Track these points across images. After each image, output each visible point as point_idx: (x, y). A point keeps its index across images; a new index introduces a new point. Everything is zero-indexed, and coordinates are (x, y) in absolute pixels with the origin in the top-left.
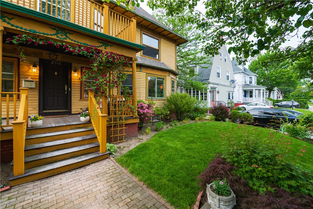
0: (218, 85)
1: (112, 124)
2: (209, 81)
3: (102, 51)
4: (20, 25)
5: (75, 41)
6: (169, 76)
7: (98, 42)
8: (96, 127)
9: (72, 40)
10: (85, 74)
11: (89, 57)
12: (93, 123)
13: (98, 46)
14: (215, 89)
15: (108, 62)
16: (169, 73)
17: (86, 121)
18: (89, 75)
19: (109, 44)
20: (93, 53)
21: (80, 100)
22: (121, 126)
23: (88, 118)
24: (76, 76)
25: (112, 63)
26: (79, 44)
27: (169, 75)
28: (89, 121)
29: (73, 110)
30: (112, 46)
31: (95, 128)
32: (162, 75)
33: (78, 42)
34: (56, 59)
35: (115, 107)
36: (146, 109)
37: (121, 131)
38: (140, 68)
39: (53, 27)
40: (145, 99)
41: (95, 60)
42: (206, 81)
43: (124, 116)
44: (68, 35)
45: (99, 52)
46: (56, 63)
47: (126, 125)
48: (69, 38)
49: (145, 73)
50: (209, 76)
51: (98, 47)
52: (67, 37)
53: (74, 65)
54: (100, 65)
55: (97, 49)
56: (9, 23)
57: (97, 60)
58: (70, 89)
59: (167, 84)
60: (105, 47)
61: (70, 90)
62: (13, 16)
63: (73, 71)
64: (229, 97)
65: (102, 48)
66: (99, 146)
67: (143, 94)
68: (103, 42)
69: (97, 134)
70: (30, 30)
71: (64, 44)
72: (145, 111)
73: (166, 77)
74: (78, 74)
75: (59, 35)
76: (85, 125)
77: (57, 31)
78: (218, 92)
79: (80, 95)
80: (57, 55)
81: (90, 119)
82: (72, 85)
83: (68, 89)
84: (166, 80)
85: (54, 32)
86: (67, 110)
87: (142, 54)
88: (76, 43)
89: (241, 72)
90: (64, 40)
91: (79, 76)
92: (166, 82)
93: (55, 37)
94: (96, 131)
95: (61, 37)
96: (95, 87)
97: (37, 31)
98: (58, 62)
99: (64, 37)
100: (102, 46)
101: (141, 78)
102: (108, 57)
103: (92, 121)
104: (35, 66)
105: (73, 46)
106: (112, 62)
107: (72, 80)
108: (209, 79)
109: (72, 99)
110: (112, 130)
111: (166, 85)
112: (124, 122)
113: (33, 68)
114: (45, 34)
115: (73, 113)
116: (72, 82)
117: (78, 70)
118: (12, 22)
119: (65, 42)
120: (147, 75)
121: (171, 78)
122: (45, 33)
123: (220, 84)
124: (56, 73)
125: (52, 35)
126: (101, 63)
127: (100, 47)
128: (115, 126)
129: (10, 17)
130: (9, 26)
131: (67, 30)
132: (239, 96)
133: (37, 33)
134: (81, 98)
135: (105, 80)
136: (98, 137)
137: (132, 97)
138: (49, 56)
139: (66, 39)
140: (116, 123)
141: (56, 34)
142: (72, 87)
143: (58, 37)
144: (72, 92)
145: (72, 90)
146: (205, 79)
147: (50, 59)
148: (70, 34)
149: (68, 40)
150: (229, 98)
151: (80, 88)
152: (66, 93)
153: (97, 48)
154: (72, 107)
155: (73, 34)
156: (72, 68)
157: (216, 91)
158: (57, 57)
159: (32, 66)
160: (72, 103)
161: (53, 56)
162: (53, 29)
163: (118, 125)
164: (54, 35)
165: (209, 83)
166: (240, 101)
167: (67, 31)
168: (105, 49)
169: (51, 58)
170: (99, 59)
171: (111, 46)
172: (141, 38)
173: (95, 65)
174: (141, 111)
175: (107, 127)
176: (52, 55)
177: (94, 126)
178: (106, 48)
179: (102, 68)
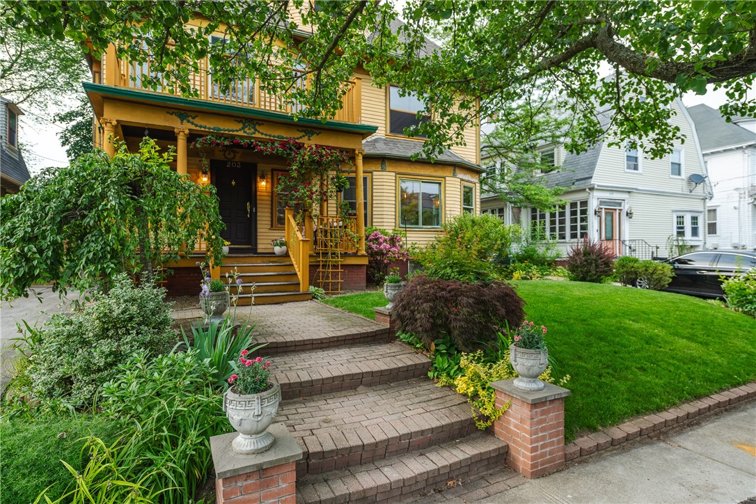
0: (629, 192)
1: (319, 261)
2: (593, 181)
3: (304, 144)
4: (203, 124)
5: (266, 135)
6: (454, 176)
7: (298, 130)
8: (296, 261)
9: (262, 134)
10: (280, 182)
11: (285, 156)
12: (291, 256)
13: (299, 136)
14: (620, 204)
15: (313, 162)
16: (454, 170)
17: (282, 252)
18: (285, 183)
19: (315, 131)
20: (291, 149)
21: (270, 229)
22: (335, 267)
23: (284, 248)
24: (263, 185)
25: (319, 163)
26: (272, 138)
27: (454, 173)
28: (286, 254)
29: (259, 246)
30: (320, 133)
31: (294, 263)
32: (434, 174)
33: (270, 136)
34: (233, 158)
35: (326, 236)
36: (385, 244)
37: (335, 275)
38: (382, 163)
39: (239, 119)
40: (393, 228)
41: (294, 160)
42: (584, 181)
43: (339, 251)
44: (257, 127)
45: (300, 146)
46: (234, 165)
47: (343, 266)
48: (259, 132)
49: (394, 174)
50: (593, 169)
51: (298, 139)
52: (256, 130)
53: (261, 167)
54: (301, 167)
55: (296, 143)
56: (193, 124)
57: (296, 160)
58: (254, 209)
59: (447, 195)
60: (309, 137)
61: (254, 211)
62: (196, 114)
63: (259, 178)
64: (678, 228)
65: (305, 140)
66: (299, 284)
67: (390, 217)
68: (305, 129)
69: (297, 270)
70: (214, 129)
71: (253, 140)
72: (382, 247)
73: (445, 178)
74: (267, 182)
75: (246, 130)
76: (281, 258)
77: (244, 124)
78: (629, 215)
79: (270, 219)
80: (234, 152)
81: (287, 251)
82: (258, 202)
83: (251, 210)
84: (445, 187)
85: (241, 126)
86: (250, 246)
87: (388, 132)
88: (268, 137)
89: (744, 145)
90: (253, 135)
91: (269, 186)
92: (445, 190)
93: (241, 133)
94: (296, 266)
95: (249, 131)
96: (294, 202)
97: (222, 128)
98: (237, 162)
99: (253, 130)
100: (304, 136)
101: (385, 184)
102: (312, 154)
103: (290, 253)
104: (205, 173)
105: (264, 142)
106: (318, 161)
107: (258, 193)
108: (591, 177)
109: (259, 226)
110: (319, 272)
111: (445, 197)
112: (340, 261)
113: (204, 175)
114: (230, 131)
115: (259, 251)
116: (258, 197)
117: (267, 175)
118: (197, 121)
119: (253, 138)
120: (398, 178)
121: (459, 180)
122: (230, 129)
123: (637, 189)
124: (233, 183)
125: (237, 131)
126: (302, 164)
127: (301, 137)
128: (324, 266)
129: (193, 116)
130: (193, 127)
131: (256, 120)
132: (740, 227)
133: (222, 130)
134: (272, 226)
135: (308, 191)
136: (298, 273)
137: (356, 219)
138: (224, 154)
139: (254, 133)
140: (326, 261)
141: (243, 128)
142: (258, 206)
143: (245, 132)
144: (258, 214)
145: (258, 210)
146: (582, 177)
147: (226, 160)
148: (259, 125)
149: (257, 135)
150: (681, 233)
151: (270, 207)
152: (248, 216)
153: (297, 141)
154: (259, 241)
155: (263, 124)
156: (258, 172)
157: (620, 210)
158: (235, 156)
159: (200, 174)
160: (258, 234)
161: (229, 154)
162: (239, 122)
163: (329, 265)
164: (240, 130)
165: (592, 189)
166: (744, 243)
167: (255, 122)
168: (309, 140)
169: (226, 157)
170: (299, 158)
171: (318, 135)
172: (386, 97)
173: (294, 168)
174: (374, 246)
175: (310, 265)
176: (228, 152)
177: (293, 259)
178: (311, 138)
179: (303, 172)
